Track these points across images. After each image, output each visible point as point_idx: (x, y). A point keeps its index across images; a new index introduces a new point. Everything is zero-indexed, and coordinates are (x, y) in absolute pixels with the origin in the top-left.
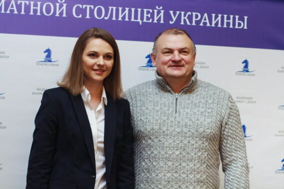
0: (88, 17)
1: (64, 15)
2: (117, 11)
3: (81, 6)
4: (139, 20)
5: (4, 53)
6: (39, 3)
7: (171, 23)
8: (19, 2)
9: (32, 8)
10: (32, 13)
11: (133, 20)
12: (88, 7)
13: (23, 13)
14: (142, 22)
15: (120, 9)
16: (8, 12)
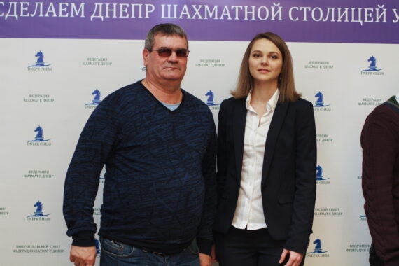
0: (305, 19)
1: (280, 19)
2: (336, 12)
3: (297, 8)
4: (360, 21)
5: (219, 61)
6: (253, 7)
7: (394, 22)
8: (233, 7)
9: (246, 13)
10: (246, 18)
12: (305, 8)
13: (237, 18)
14: (363, 22)
15: (339, 9)
16: (222, 18)
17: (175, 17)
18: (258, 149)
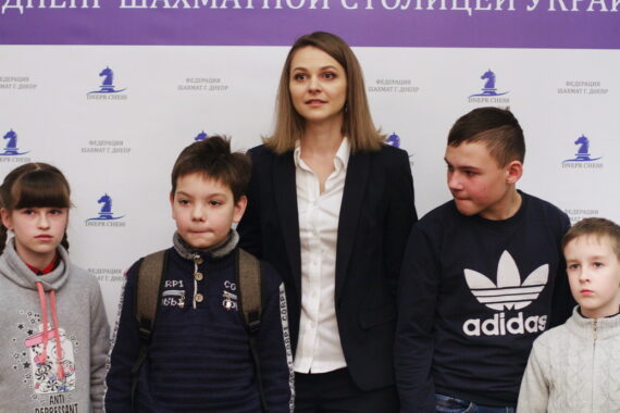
0: (369, 7)
1: (326, 6)
4: (467, 8)
7: (529, 9)
10: (266, 6)
11: (454, 7)
13: (250, 6)
14: (473, 11)
16: (223, 6)
17: (144, 6)
18: (326, 236)
